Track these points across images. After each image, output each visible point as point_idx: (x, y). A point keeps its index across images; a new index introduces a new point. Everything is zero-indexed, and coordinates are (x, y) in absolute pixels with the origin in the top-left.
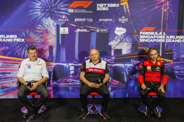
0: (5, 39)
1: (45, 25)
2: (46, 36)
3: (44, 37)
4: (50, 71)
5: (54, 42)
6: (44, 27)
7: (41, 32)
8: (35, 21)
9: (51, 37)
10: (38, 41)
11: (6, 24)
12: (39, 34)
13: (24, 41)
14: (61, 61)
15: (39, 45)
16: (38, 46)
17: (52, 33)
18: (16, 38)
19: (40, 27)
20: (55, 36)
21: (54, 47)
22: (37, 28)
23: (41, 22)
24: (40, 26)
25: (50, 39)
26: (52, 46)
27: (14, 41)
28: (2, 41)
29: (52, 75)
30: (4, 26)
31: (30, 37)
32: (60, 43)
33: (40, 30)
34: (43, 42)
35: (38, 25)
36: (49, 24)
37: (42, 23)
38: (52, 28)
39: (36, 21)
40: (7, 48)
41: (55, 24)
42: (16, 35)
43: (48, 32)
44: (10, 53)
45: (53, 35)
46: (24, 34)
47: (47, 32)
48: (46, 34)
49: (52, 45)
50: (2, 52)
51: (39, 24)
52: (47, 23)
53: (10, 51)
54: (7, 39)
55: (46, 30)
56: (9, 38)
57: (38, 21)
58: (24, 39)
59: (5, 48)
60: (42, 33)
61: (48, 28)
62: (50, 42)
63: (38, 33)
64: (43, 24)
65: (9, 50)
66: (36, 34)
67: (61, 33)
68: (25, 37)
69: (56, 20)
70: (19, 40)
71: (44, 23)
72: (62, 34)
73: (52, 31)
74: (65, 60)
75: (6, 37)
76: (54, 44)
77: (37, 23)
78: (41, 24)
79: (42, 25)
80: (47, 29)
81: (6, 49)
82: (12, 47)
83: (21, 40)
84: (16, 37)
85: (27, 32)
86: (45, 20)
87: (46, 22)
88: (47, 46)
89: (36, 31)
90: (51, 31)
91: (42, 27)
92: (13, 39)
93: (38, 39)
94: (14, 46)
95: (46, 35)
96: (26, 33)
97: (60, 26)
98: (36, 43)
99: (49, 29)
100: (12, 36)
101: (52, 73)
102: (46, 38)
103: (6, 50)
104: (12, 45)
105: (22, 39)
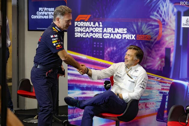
0: (113, 34)
1: (162, 12)
2: (163, 31)
3: (160, 31)
4: (164, 93)
5: (172, 42)
6: (161, 16)
7: (156, 24)
8: (149, 5)
9: (168, 33)
10: (151, 38)
11: (116, 10)
12: (154, 27)
13: (134, 39)
14: (180, 77)
15: (152, 45)
16: (151, 47)
17: (170, 26)
18: (126, 34)
19: (156, 16)
20: (174, 31)
21: (173, 50)
22: (151, 17)
23: (157, 7)
24: (155, 13)
25: (167, 35)
26: (170, 49)
27: (123, 38)
28: (110, 37)
29: (167, 100)
30: (113, 14)
31: (142, 32)
32: (181, 44)
33: (155, 21)
34: (158, 41)
35: (153, 12)
36: (167, 10)
37: (158, 9)
38: (171, 17)
39: (151, 5)
40: (115, 49)
41: (175, 10)
42: (126, 29)
43: (166, 24)
44: (117, 56)
45: (172, 30)
46: (135, 27)
47: (164, 23)
48: (163, 27)
49: (169, 47)
50: (109, 55)
51: (155, 11)
52: (165, 9)
53: (117, 54)
54: (115, 35)
55: (164, 20)
56: (118, 33)
57: (153, 5)
58: (135, 35)
59: (112, 48)
60: (158, 26)
61: (166, 17)
62: (166, 41)
63: (152, 25)
64: (160, 11)
65: (116, 52)
66: (150, 27)
67: (182, 26)
68: (137, 32)
69: (176, 4)
70: (128, 37)
71: (161, 8)
72: (184, 28)
73: (171, 22)
74: (185, 75)
75: (114, 32)
76: (172, 45)
77: (152, 9)
78: (156, 11)
79: (158, 12)
80: (164, 18)
81: (113, 50)
82: (120, 47)
83: (132, 37)
84: (126, 32)
85: (139, 24)
86: (162, 4)
87: (163, 7)
88: (162, 47)
89: (150, 23)
90: (169, 24)
91: (158, 15)
92: (122, 34)
93: (152, 36)
94: (123, 45)
95: (163, 29)
96: (137, 26)
97: (182, 14)
98: (149, 42)
99: (167, 20)
100: (121, 30)
101: (167, 97)
102: (163, 34)
103: (113, 52)
104: (120, 44)
105: (132, 35)
